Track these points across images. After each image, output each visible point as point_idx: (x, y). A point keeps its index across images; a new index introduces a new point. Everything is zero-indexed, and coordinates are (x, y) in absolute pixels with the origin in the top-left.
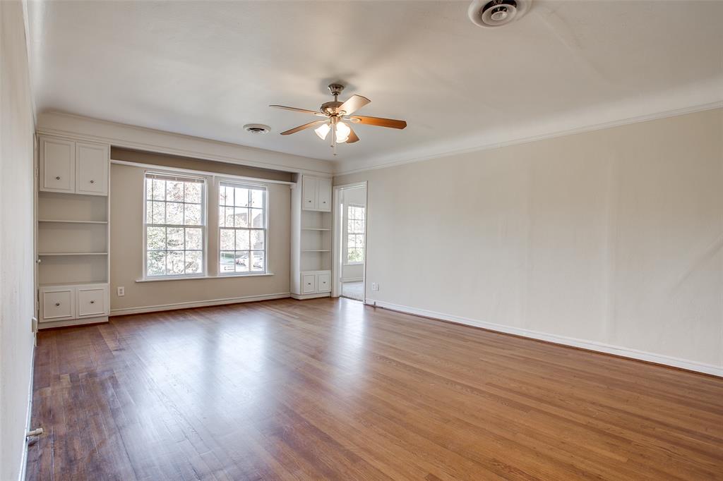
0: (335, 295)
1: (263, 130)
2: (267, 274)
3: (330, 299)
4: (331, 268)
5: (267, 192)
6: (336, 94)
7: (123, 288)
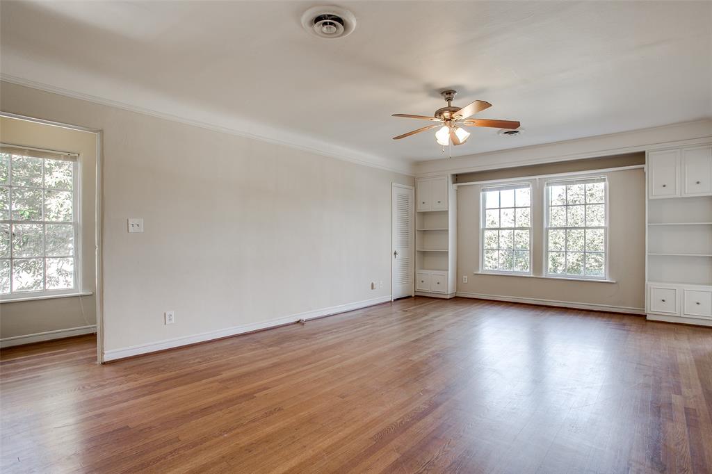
2: (608, 281)
5: (607, 183)
6: (449, 100)
7: (466, 277)
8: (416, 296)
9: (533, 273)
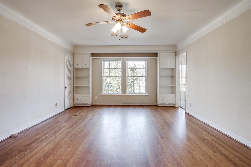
0: (176, 106)
1: (127, 37)
2: (146, 95)
3: (174, 108)
4: (175, 94)
5: (146, 62)
6: (119, 10)
7: (96, 96)
8: (74, 106)
9: (123, 93)
